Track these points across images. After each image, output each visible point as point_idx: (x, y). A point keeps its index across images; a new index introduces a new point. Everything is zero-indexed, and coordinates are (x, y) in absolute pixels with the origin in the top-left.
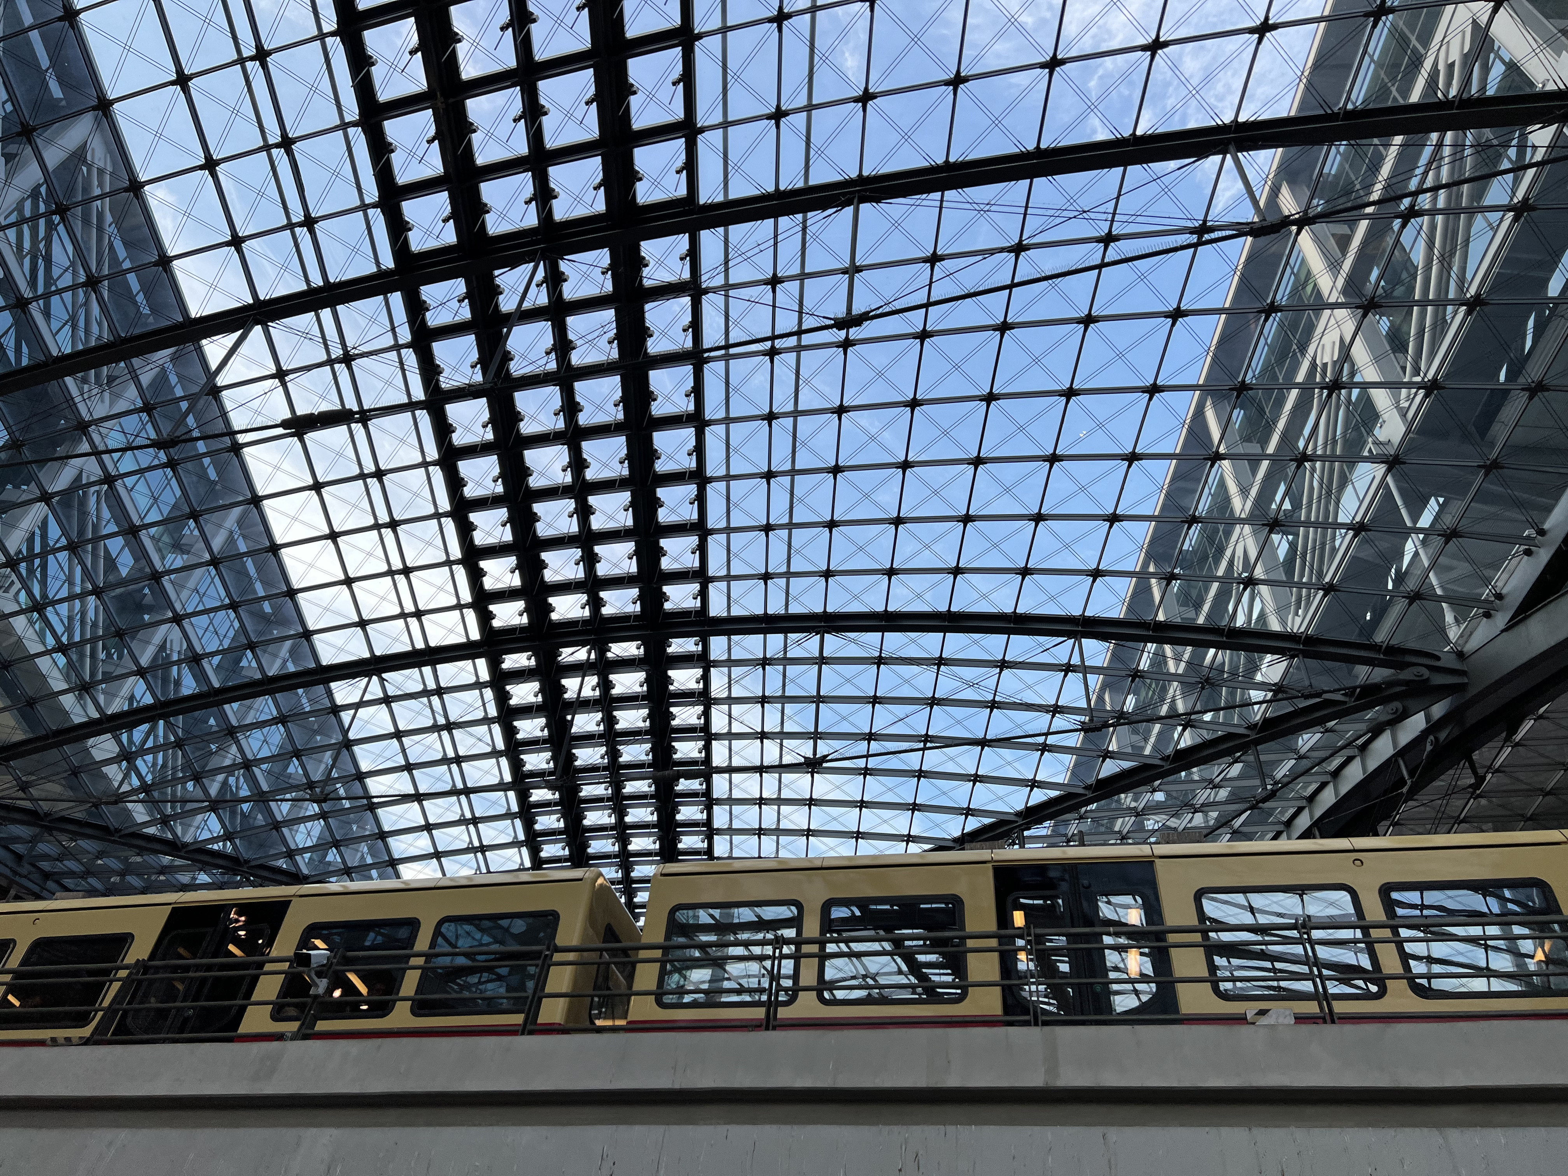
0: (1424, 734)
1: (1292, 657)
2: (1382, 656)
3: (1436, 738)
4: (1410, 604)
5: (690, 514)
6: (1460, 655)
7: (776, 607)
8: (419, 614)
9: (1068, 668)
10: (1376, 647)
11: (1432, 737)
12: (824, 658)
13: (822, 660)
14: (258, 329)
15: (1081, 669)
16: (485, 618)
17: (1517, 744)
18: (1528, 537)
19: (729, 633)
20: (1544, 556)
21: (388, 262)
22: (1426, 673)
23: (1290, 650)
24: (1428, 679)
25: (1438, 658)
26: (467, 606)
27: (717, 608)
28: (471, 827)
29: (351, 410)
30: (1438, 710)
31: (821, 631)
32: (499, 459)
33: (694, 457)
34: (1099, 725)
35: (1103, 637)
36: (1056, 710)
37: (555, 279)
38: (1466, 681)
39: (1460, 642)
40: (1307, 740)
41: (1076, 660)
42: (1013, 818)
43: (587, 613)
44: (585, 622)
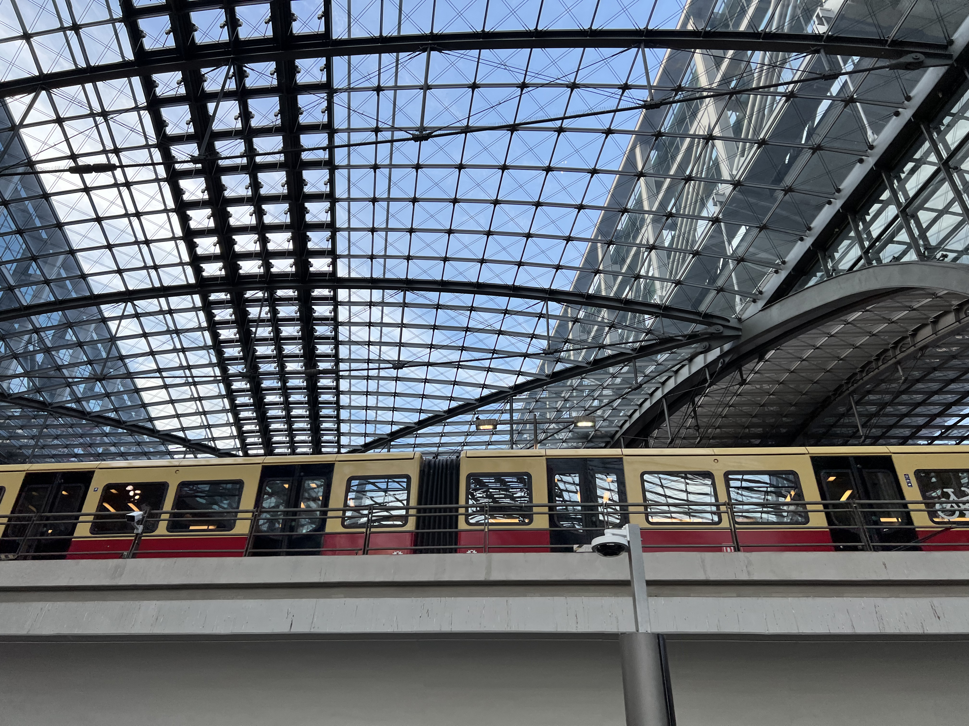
0: (719, 358)
1: (656, 317)
2: (701, 319)
3: (724, 361)
4: (718, 293)
5: (326, 218)
6: (740, 320)
7: (378, 274)
8: (156, 267)
9: (540, 316)
10: (699, 314)
11: (722, 360)
12: (406, 303)
13: (404, 305)
14: (44, 93)
15: (546, 316)
16: (198, 271)
17: (767, 361)
18: (778, 264)
19: (350, 288)
20: (783, 275)
21: (130, 56)
22: (721, 328)
23: (655, 313)
24: (722, 332)
25: (728, 321)
26: (187, 264)
27: (342, 273)
28: (198, 402)
29: (114, 165)
30: (727, 347)
31: (405, 290)
32: (205, 180)
33: (328, 185)
34: (552, 351)
35: (559, 301)
36: (533, 336)
37: (241, 76)
38: (740, 334)
39: (741, 313)
40: (661, 357)
41: (544, 312)
42: (508, 390)
43: (262, 270)
44: (261, 276)
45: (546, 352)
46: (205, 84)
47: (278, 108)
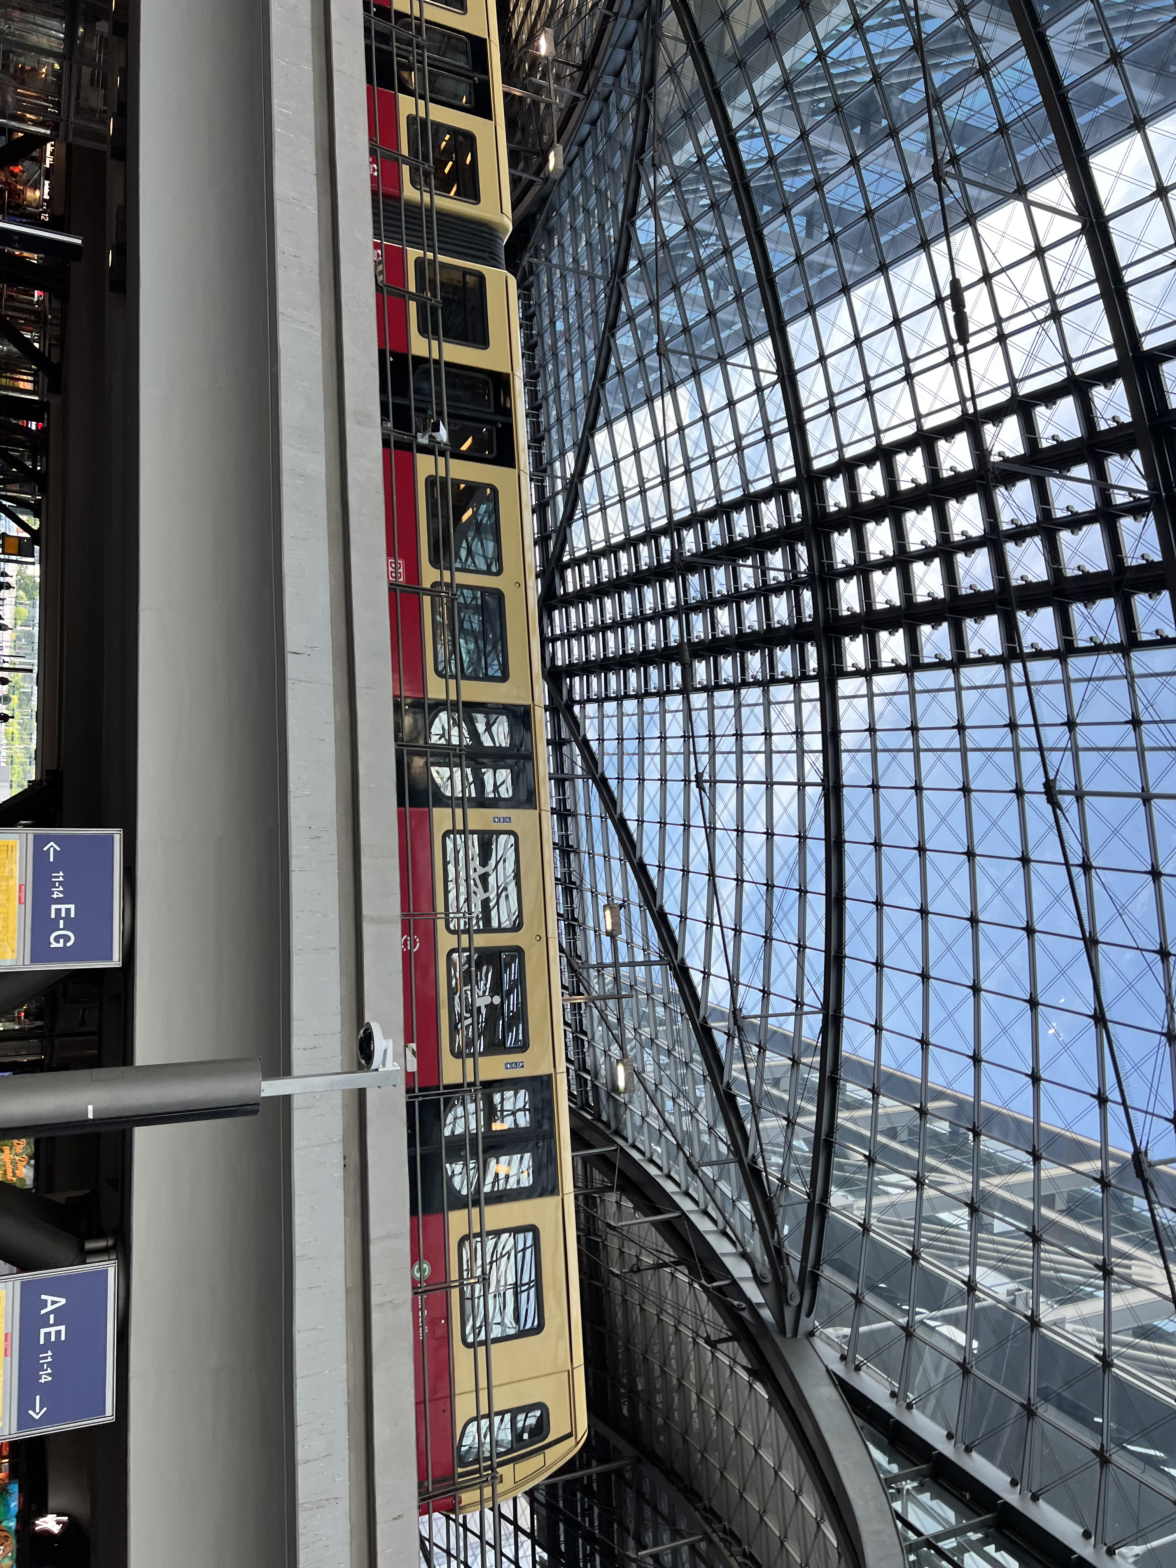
0: (748, 1301)
1: (808, 1194)
2: (809, 1269)
3: (743, 1309)
4: (852, 1295)
5: (928, 655)
6: (811, 1334)
7: (847, 741)
8: (833, 410)
9: (799, 1003)
10: (817, 1264)
11: (744, 1306)
12: (804, 787)
13: (801, 785)
14: (1078, 226)
15: (799, 1012)
16: (831, 472)
17: (751, 1385)
18: (907, 1397)
19: (822, 699)
20: (888, 1406)
22: (795, 1303)
23: (814, 1192)
24: (788, 1304)
25: (808, 1315)
26: (841, 455)
27: (845, 686)
30: (766, 1314)
31: (824, 784)
32: (971, 471)
33: (978, 656)
34: (740, 1023)
35: (824, 1031)
36: (766, 993)
37: (1135, 510)
38: (789, 1335)
39: (823, 1336)
40: (745, 1206)
41: (806, 1009)
42: (679, 957)
43: (840, 566)
44: (831, 566)
45: (738, 1012)
46: (1117, 458)
47: (1092, 570)
